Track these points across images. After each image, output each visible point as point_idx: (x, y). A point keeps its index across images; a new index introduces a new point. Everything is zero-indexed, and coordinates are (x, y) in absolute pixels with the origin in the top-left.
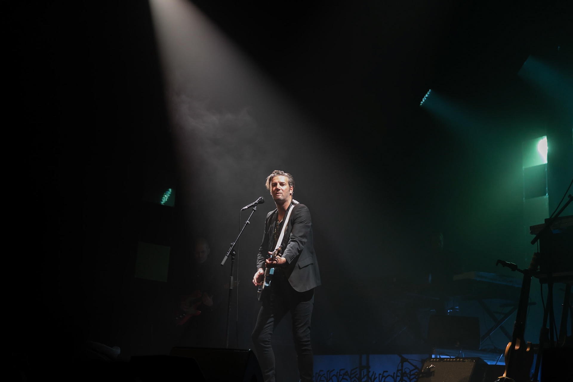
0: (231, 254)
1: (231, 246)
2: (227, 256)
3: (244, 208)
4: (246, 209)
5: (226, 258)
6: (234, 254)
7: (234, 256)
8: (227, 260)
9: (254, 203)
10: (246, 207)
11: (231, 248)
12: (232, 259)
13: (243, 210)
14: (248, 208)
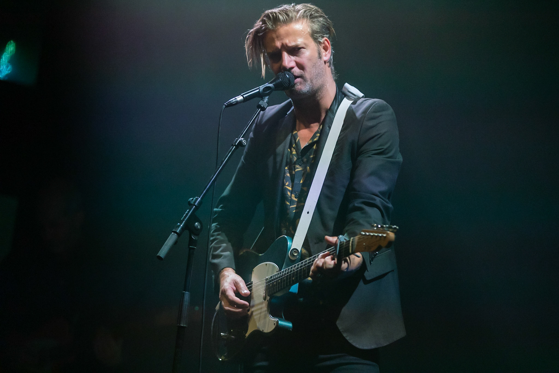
0: (189, 227)
1: (190, 205)
2: (175, 232)
3: (233, 100)
4: (237, 103)
5: (172, 238)
6: (196, 228)
7: (196, 235)
8: (176, 243)
9: (262, 87)
10: (240, 98)
11: (188, 212)
12: (191, 242)
13: (231, 105)
14: (245, 100)
